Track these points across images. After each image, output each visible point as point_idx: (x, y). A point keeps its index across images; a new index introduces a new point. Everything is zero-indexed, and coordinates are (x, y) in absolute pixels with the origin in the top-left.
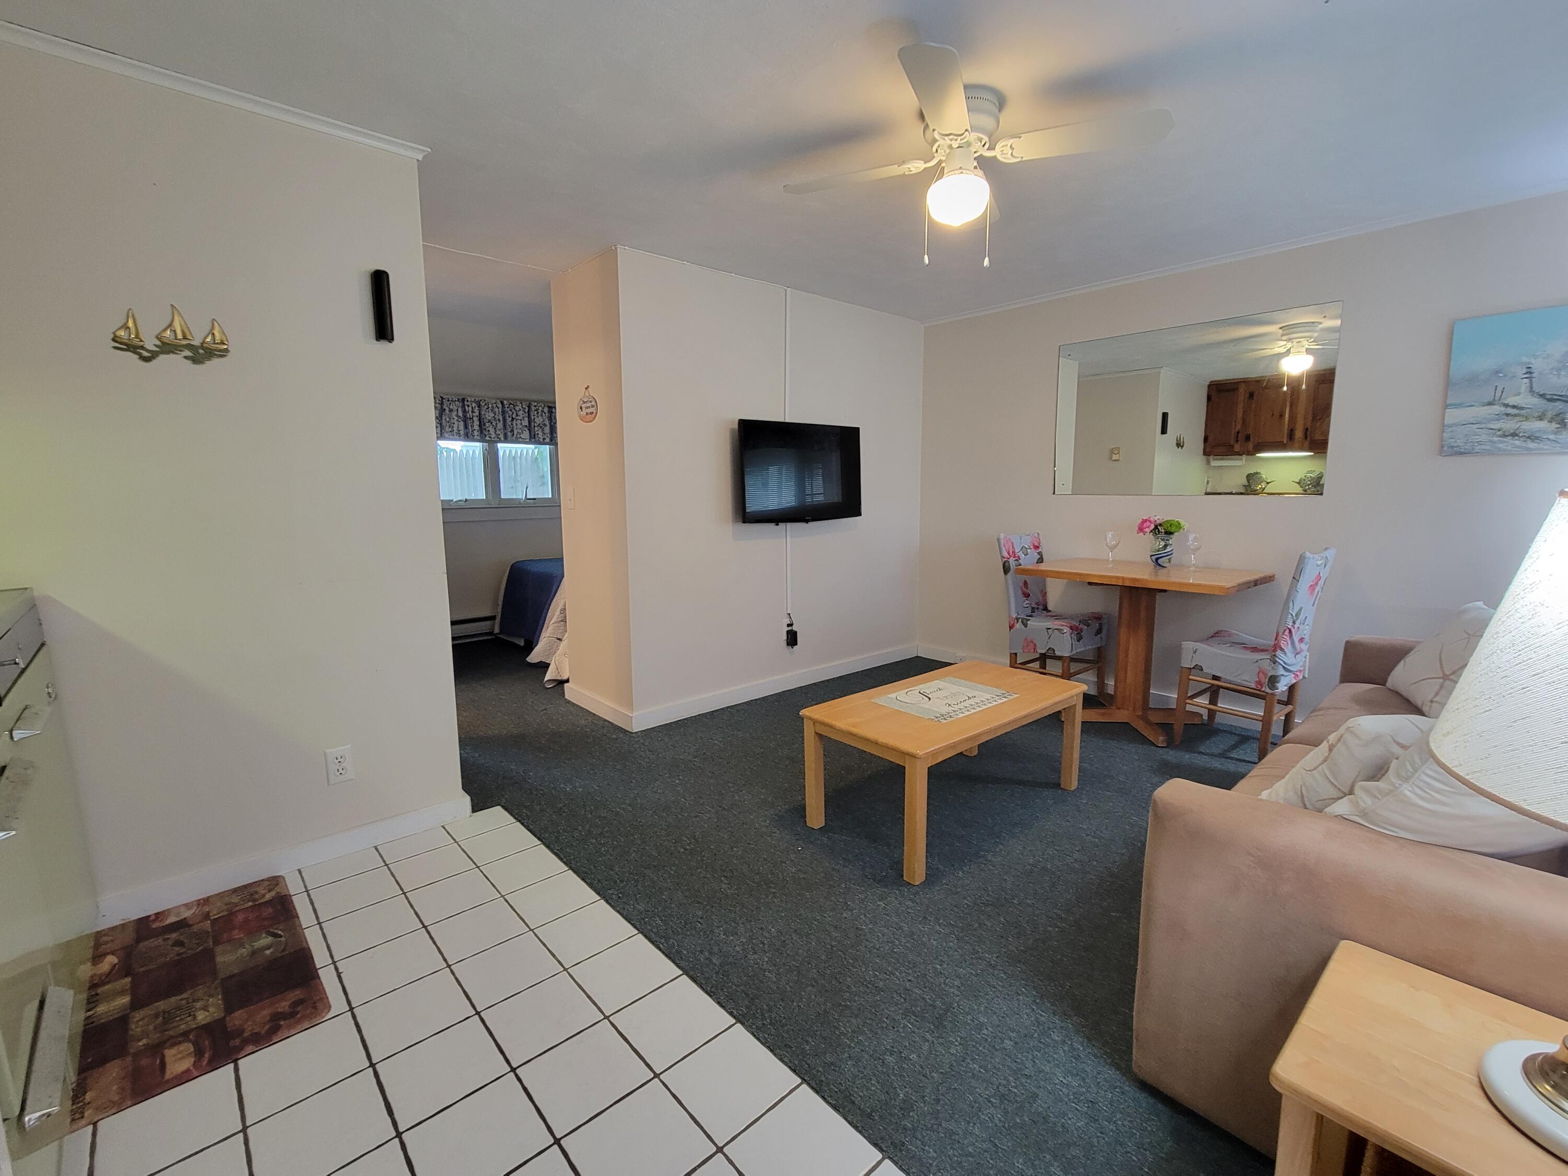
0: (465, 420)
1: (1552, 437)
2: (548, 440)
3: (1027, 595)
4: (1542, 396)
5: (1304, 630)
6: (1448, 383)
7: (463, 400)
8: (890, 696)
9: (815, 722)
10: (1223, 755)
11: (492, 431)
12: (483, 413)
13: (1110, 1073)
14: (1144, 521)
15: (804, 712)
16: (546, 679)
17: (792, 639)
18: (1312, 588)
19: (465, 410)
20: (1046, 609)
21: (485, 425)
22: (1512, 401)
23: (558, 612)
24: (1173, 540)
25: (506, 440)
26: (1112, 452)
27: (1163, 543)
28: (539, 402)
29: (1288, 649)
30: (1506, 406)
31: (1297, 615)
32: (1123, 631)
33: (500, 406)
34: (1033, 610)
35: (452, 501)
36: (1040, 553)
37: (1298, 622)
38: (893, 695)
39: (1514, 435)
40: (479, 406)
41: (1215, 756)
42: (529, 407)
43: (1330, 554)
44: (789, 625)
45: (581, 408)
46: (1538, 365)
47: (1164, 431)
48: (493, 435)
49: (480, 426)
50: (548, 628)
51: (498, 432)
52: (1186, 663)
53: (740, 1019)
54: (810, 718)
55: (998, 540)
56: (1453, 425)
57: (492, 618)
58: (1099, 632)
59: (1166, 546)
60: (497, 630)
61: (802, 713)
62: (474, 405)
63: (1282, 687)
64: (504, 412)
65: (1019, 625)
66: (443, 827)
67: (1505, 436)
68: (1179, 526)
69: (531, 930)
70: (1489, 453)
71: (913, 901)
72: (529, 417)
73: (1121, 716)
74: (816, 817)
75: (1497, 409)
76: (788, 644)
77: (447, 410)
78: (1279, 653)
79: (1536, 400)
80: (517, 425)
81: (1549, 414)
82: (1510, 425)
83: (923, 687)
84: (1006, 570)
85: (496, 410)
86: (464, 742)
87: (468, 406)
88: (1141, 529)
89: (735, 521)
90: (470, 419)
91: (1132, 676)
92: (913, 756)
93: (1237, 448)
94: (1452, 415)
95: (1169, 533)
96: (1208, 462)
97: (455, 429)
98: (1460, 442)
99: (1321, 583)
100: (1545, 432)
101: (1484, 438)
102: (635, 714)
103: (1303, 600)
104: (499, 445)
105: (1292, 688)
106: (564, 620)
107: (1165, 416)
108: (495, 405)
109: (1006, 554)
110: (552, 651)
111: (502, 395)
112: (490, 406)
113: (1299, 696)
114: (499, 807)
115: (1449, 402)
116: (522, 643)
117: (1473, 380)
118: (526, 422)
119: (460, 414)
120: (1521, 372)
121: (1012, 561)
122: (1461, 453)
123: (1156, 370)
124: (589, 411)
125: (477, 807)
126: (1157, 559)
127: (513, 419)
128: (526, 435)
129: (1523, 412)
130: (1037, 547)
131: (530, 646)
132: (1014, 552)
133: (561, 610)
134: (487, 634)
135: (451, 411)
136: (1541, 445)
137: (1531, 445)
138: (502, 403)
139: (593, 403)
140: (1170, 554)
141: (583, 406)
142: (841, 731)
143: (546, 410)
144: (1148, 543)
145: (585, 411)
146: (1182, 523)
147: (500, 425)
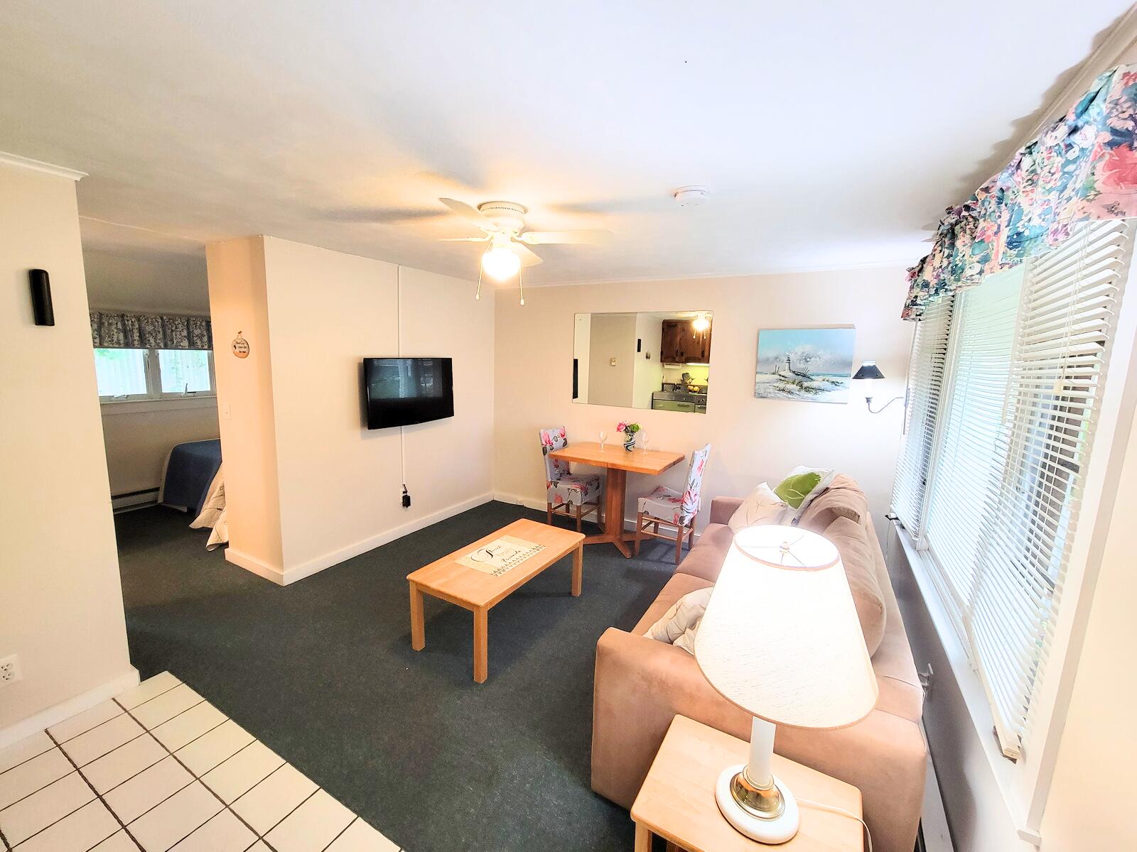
0: (125, 332)
1: (798, 393)
2: (206, 347)
3: (557, 467)
4: (794, 372)
5: (697, 490)
6: (757, 361)
7: (123, 316)
8: (467, 556)
9: (417, 583)
10: (659, 561)
11: (152, 340)
12: (143, 325)
13: (581, 790)
14: (620, 425)
15: (409, 577)
16: (208, 544)
17: (406, 501)
18: (699, 468)
19: (125, 324)
20: (569, 473)
21: (145, 335)
22: (782, 373)
23: (218, 488)
24: (636, 435)
25: (166, 347)
26: (611, 361)
27: (630, 437)
28: (196, 317)
29: (689, 502)
30: (780, 375)
31: (693, 484)
32: (609, 489)
33: (160, 320)
34: (561, 475)
35: (113, 396)
36: (565, 439)
37: (693, 488)
38: (469, 556)
39: (783, 390)
40: (139, 320)
41: (655, 561)
42: (188, 321)
43: (708, 448)
44: (404, 493)
45: (235, 347)
46: (792, 357)
47: (639, 350)
48: (153, 344)
49: (140, 336)
50: (208, 502)
51: (158, 341)
52: (641, 510)
53: (360, 813)
54: (413, 581)
55: (540, 434)
56: (760, 382)
57: (157, 489)
58: (598, 487)
59: (631, 439)
60: (160, 500)
61: (408, 577)
62: (133, 320)
63: (686, 522)
64: (163, 326)
65: (552, 486)
66: (114, 699)
67: (780, 390)
68: (638, 428)
69: (197, 779)
70: (772, 398)
71: (479, 696)
72: (188, 329)
73: (608, 538)
74: (419, 643)
75: (777, 377)
76: (404, 505)
77: (106, 324)
78: (684, 504)
79: (791, 374)
80: (176, 335)
81: (797, 382)
82: (782, 385)
83: (490, 547)
84: (545, 452)
85: (156, 323)
86: (130, 613)
87: (128, 321)
88: (618, 430)
89: (363, 425)
90: (130, 331)
91: (614, 514)
92: (478, 607)
93: (677, 360)
94: (760, 378)
95: (632, 432)
96: (663, 366)
97: (115, 340)
98: (762, 392)
99: (704, 464)
100: (795, 390)
101: (771, 391)
102: (285, 572)
103: (695, 475)
104: (160, 351)
105: (692, 520)
106: (223, 495)
107: (639, 341)
108: (154, 320)
109: (544, 443)
110: (213, 518)
111: (162, 311)
112: (150, 320)
113: (696, 523)
114: (166, 673)
115: (758, 371)
116: (185, 510)
117: (767, 361)
118: (185, 333)
119: (120, 326)
120: (786, 359)
121: (548, 447)
122: (762, 397)
123: (633, 315)
124: (242, 350)
125: (144, 676)
126: (627, 447)
127: (172, 331)
128: (185, 343)
129: (787, 379)
130: (563, 436)
131: (193, 513)
132: (549, 441)
133: (220, 487)
134: (152, 502)
135: (110, 324)
136: (794, 397)
137: (790, 396)
138: (162, 318)
139: (246, 345)
140: (634, 443)
141: (236, 345)
142: (433, 590)
143: (204, 324)
144: (621, 438)
145: (238, 350)
146: (640, 426)
147: (160, 336)
